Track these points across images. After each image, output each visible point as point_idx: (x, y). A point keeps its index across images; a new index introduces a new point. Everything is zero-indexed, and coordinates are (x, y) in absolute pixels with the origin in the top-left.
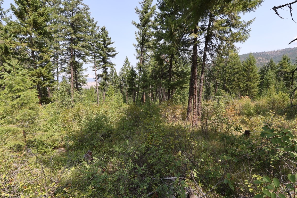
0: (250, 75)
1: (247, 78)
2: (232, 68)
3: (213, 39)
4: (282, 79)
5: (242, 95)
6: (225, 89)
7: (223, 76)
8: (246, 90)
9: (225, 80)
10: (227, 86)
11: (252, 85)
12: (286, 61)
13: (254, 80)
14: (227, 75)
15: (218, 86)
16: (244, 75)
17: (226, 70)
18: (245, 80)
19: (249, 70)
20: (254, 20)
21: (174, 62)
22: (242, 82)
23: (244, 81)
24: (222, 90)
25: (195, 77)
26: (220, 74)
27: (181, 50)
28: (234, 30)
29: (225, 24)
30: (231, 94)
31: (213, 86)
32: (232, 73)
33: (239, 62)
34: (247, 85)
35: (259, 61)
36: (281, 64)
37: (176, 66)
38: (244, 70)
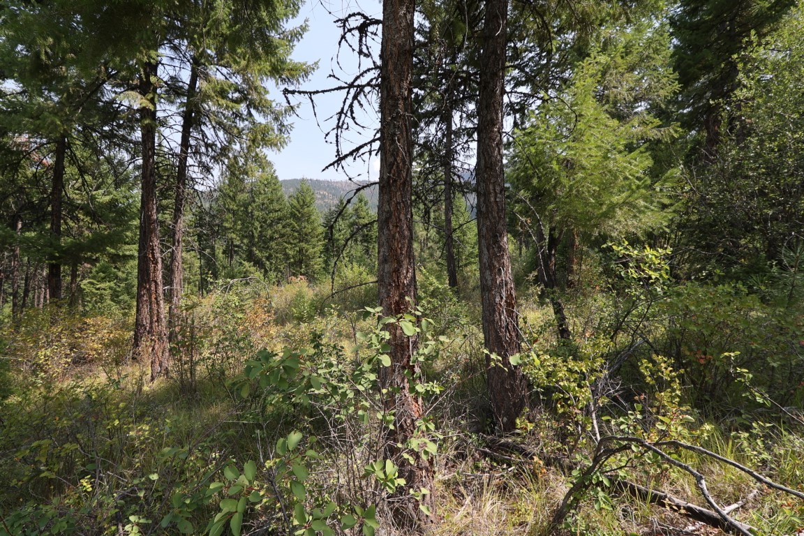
0: (305, 227)
1: (300, 234)
2: (266, 208)
3: (205, 124)
4: (359, 239)
5: (294, 275)
6: (254, 261)
7: (248, 227)
8: (301, 262)
9: (253, 236)
10: (257, 252)
11: (311, 250)
12: (363, 203)
13: (313, 240)
14: (257, 224)
15: (236, 252)
16: (294, 227)
17: (252, 212)
18: (296, 238)
19: (303, 215)
20: (298, 107)
21: (70, 170)
22: (291, 244)
23: (295, 242)
24: (246, 263)
25: (150, 224)
26: (239, 222)
27: (104, 136)
28: (258, 118)
29: (236, 95)
30: (266, 272)
31: (224, 253)
32: (269, 221)
33: (282, 196)
34: (301, 251)
35: (322, 199)
36: (356, 210)
37: (83, 185)
38: (293, 215)
